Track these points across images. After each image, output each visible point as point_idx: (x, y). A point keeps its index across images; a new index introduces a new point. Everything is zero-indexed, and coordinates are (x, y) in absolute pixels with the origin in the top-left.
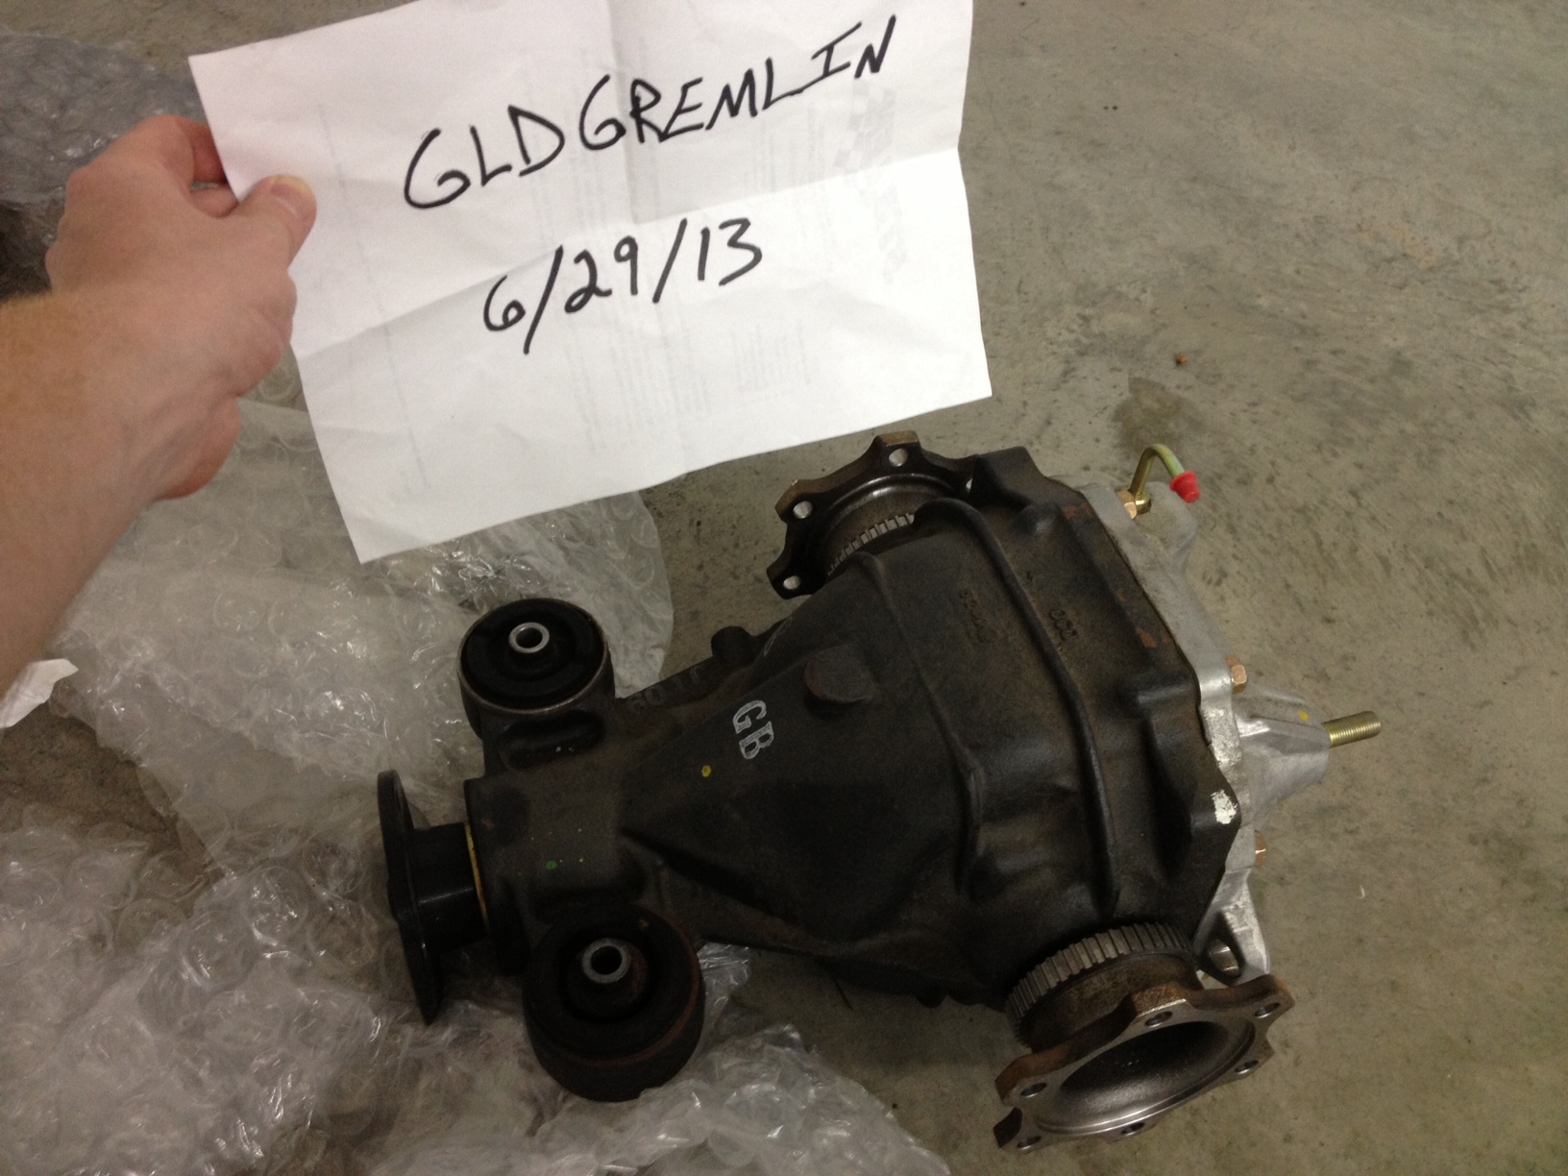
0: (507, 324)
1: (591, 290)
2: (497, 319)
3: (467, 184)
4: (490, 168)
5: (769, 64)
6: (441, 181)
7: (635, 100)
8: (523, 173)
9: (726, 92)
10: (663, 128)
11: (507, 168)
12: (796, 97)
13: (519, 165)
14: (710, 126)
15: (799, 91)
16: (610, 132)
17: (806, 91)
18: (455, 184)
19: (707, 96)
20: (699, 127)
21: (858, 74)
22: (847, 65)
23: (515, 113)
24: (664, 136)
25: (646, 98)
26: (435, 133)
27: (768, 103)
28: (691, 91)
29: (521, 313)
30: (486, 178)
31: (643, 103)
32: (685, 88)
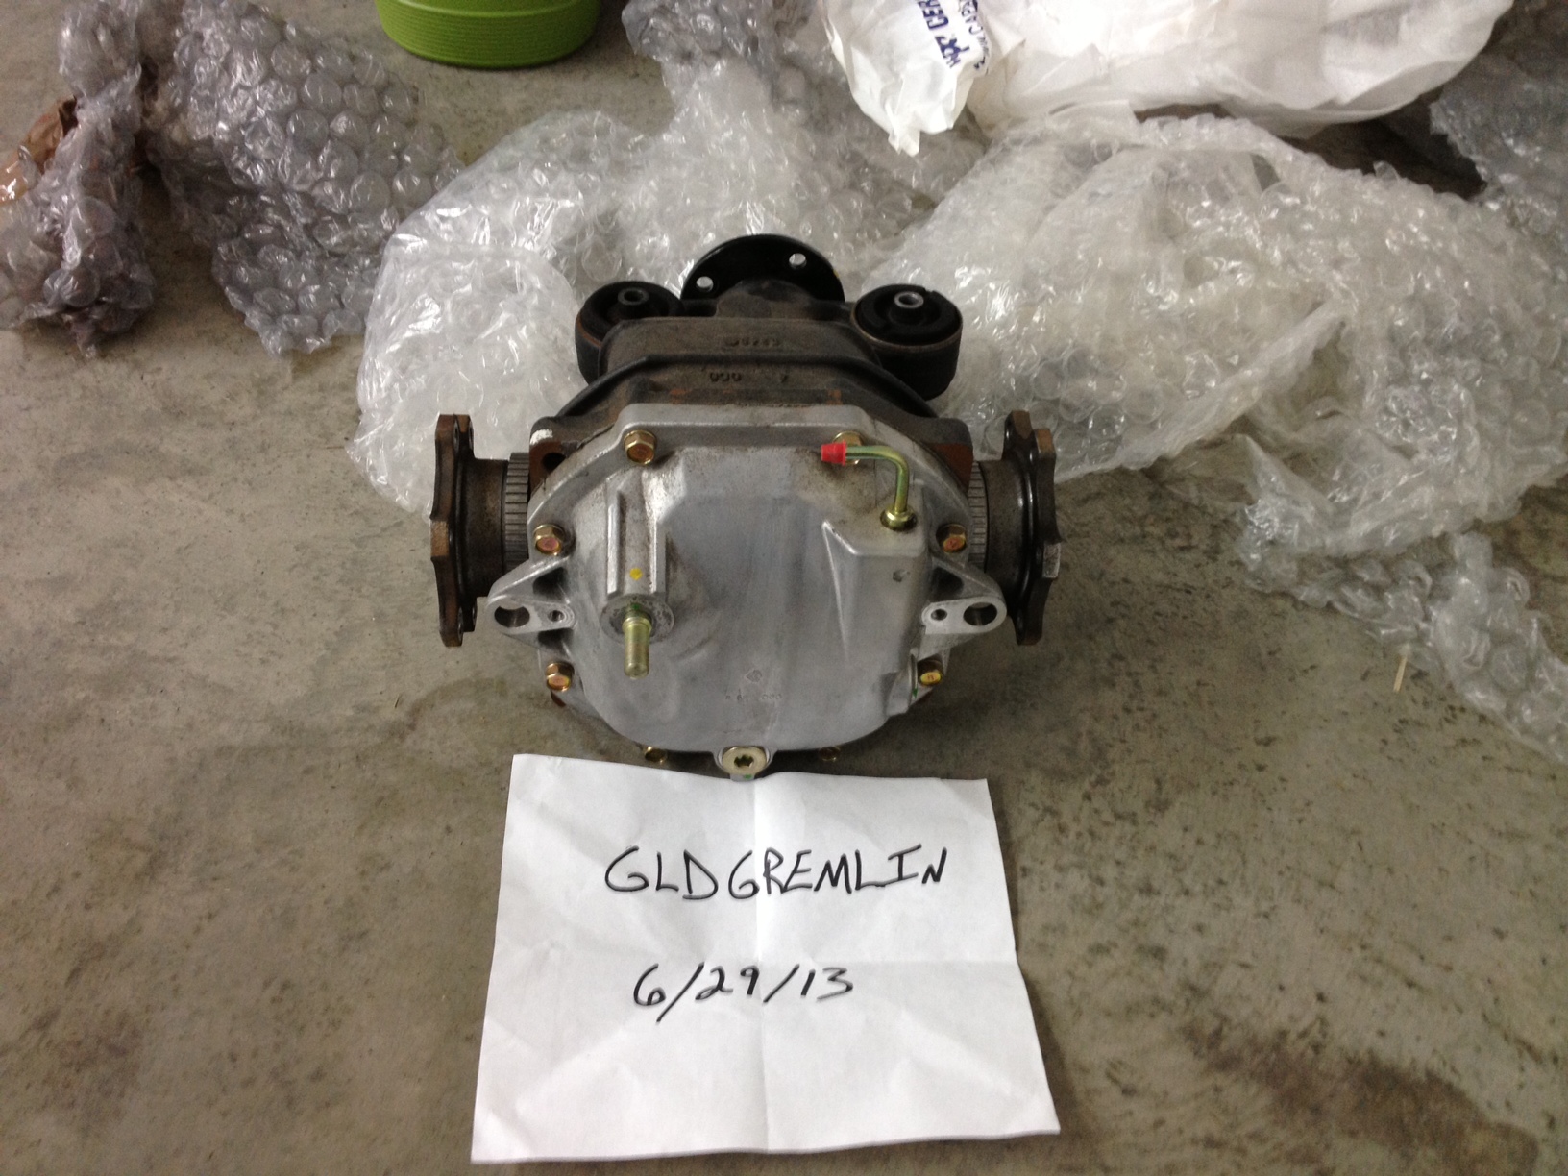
0: (649, 1002)
1: (719, 987)
2: (643, 996)
3: (646, 884)
4: (663, 882)
5: (857, 855)
6: (631, 876)
7: (767, 864)
8: (685, 898)
9: (828, 867)
10: (784, 883)
11: (676, 889)
12: (880, 889)
13: (684, 890)
14: (817, 888)
15: (882, 885)
16: (749, 889)
17: (887, 888)
18: (639, 882)
19: (814, 865)
20: (809, 886)
21: (925, 881)
22: (916, 875)
23: (687, 858)
24: (784, 889)
25: (773, 860)
26: (635, 849)
27: (859, 886)
28: (803, 858)
29: (662, 998)
30: (659, 887)
31: (772, 865)
32: (799, 857)
